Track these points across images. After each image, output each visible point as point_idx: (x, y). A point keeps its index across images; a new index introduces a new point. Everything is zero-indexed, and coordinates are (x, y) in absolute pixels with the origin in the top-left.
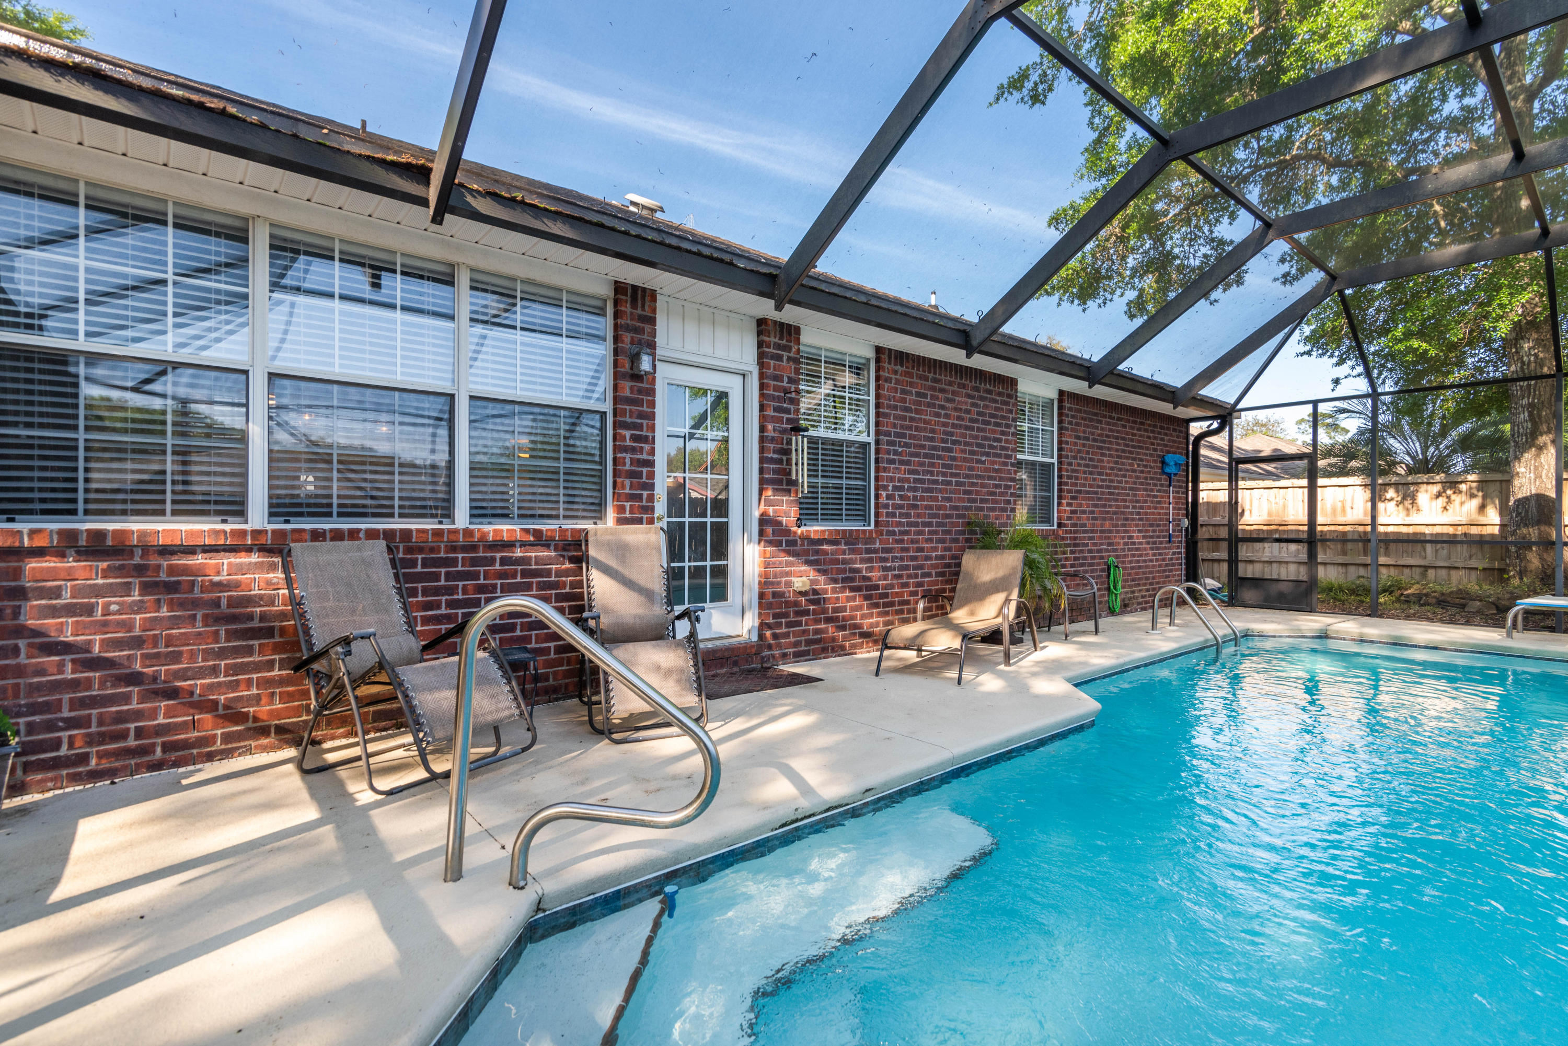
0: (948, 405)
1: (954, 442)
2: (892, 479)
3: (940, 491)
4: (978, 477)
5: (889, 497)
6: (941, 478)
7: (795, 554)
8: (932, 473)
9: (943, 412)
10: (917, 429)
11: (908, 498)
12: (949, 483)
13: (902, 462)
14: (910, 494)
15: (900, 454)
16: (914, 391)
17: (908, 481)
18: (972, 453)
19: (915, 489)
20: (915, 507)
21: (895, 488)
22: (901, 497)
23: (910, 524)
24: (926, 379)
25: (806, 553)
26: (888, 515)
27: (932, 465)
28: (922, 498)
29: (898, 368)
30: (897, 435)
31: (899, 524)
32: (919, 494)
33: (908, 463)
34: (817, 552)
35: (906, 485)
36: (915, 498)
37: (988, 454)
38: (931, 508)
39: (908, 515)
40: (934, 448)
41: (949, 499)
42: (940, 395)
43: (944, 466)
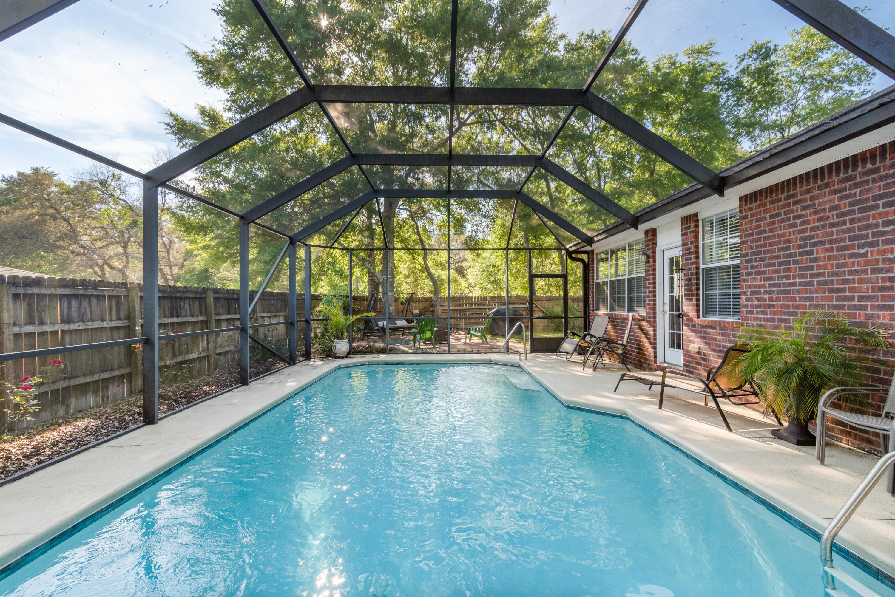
0: (804, 213)
1: (815, 244)
2: (750, 287)
3: (798, 292)
4: (850, 273)
5: (747, 300)
6: (798, 280)
7: (695, 332)
8: (788, 278)
9: (798, 221)
10: (770, 245)
11: (765, 300)
12: (811, 284)
13: (758, 273)
14: (766, 296)
15: (756, 267)
16: (767, 216)
17: (764, 286)
18: (846, 248)
19: (770, 293)
20: (770, 306)
21: (753, 293)
22: (758, 299)
23: (767, 320)
24: (780, 200)
25: (700, 332)
26: (747, 312)
27: (789, 270)
28: (779, 299)
29: (754, 204)
30: (753, 254)
31: (756, 319)
32: (774, 296)
33: (764, 272)
34: (705, 332)
35: (762, 290)
36: (771, 299)
37: (872, 244)
38: (788, 307)
39: (764, 313)
40: (790, 255)
41: (811, 299)
42: (795, 208)
43: (801, 269)
